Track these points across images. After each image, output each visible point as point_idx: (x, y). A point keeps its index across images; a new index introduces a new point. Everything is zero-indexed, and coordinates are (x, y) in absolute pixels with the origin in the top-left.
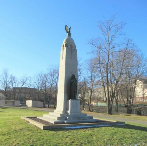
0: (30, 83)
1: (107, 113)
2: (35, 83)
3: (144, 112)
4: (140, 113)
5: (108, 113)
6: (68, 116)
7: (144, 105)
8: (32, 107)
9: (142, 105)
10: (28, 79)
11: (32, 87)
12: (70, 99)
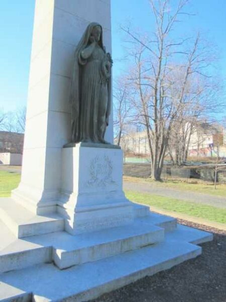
0: (11, 124)
1: (153, 177)
2: (18, 124)
3: (205, 174)
4: (199, 175)
5: (155, 179)
6: (65, 229)
7: (202, 161)
8: (10, 165)
9: (197, 161)
10: (7, 117)
11: (13, 131)
12: (77, 141)
